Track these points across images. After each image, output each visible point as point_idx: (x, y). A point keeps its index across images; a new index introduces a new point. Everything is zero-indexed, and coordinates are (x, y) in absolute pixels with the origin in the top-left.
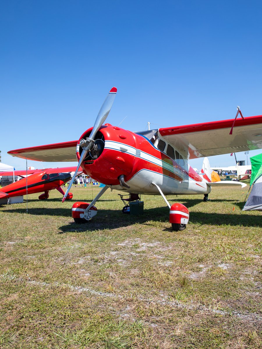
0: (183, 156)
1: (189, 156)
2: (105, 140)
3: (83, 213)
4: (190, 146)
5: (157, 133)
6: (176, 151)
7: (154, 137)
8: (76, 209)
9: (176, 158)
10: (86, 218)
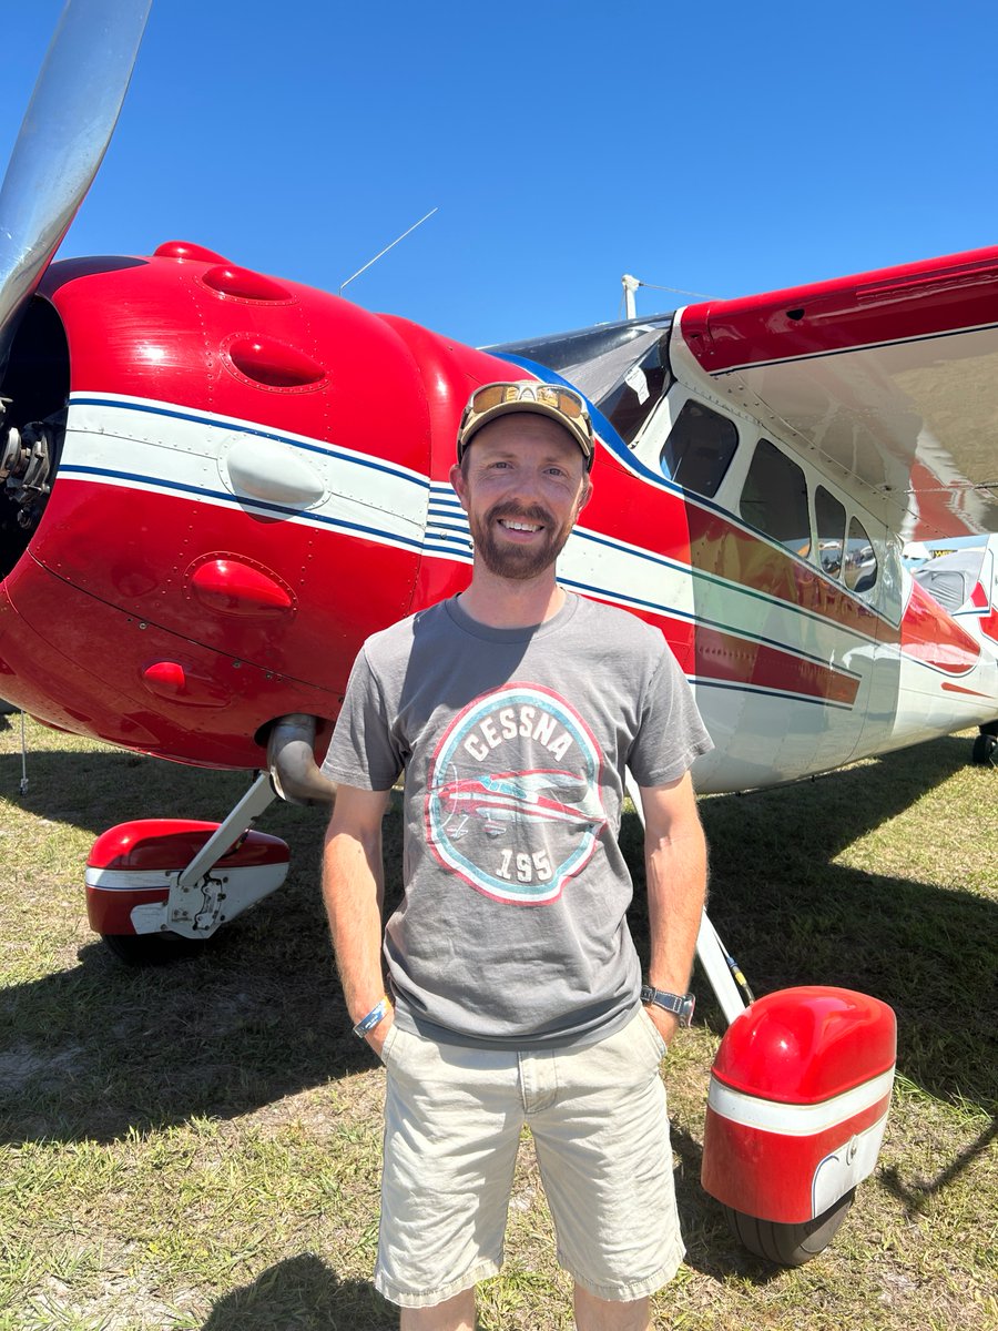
0: (868, 522)
1: (910, 522)
2: (74, 395)
3: (160, 896)
4: (928, 454)
5: (664, 346)
6: (821, 491)
7: (638, 383)
8: (102, 876)
9: (814, 534)
10: (185, 931)
